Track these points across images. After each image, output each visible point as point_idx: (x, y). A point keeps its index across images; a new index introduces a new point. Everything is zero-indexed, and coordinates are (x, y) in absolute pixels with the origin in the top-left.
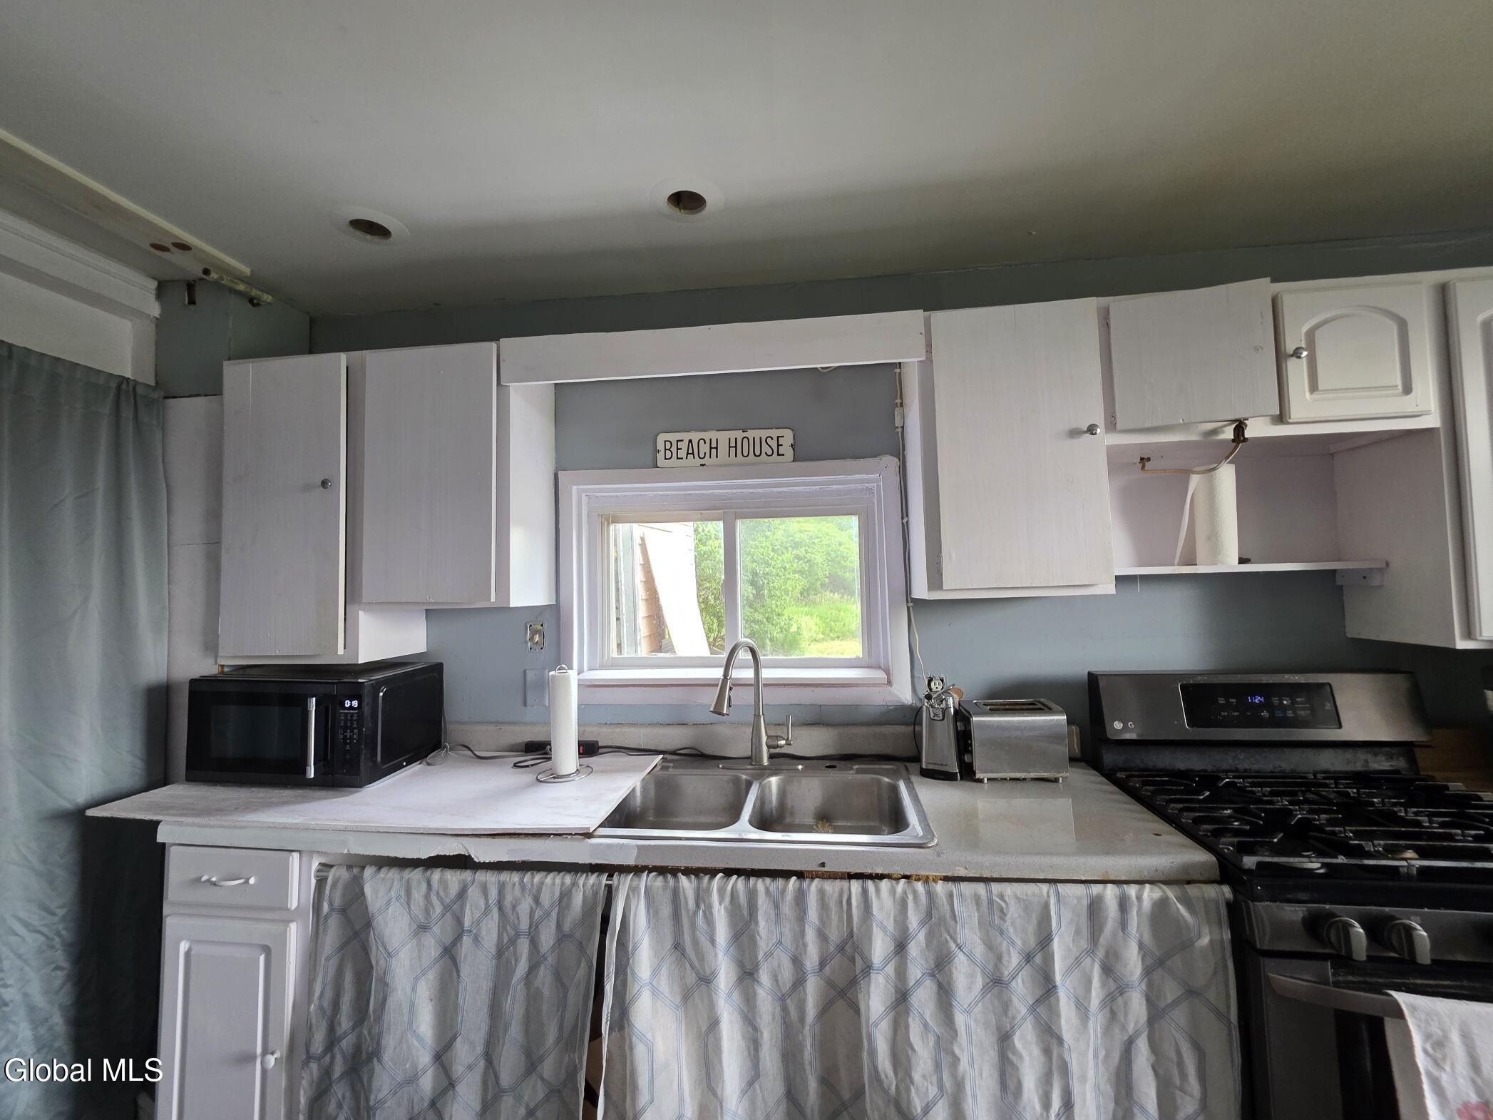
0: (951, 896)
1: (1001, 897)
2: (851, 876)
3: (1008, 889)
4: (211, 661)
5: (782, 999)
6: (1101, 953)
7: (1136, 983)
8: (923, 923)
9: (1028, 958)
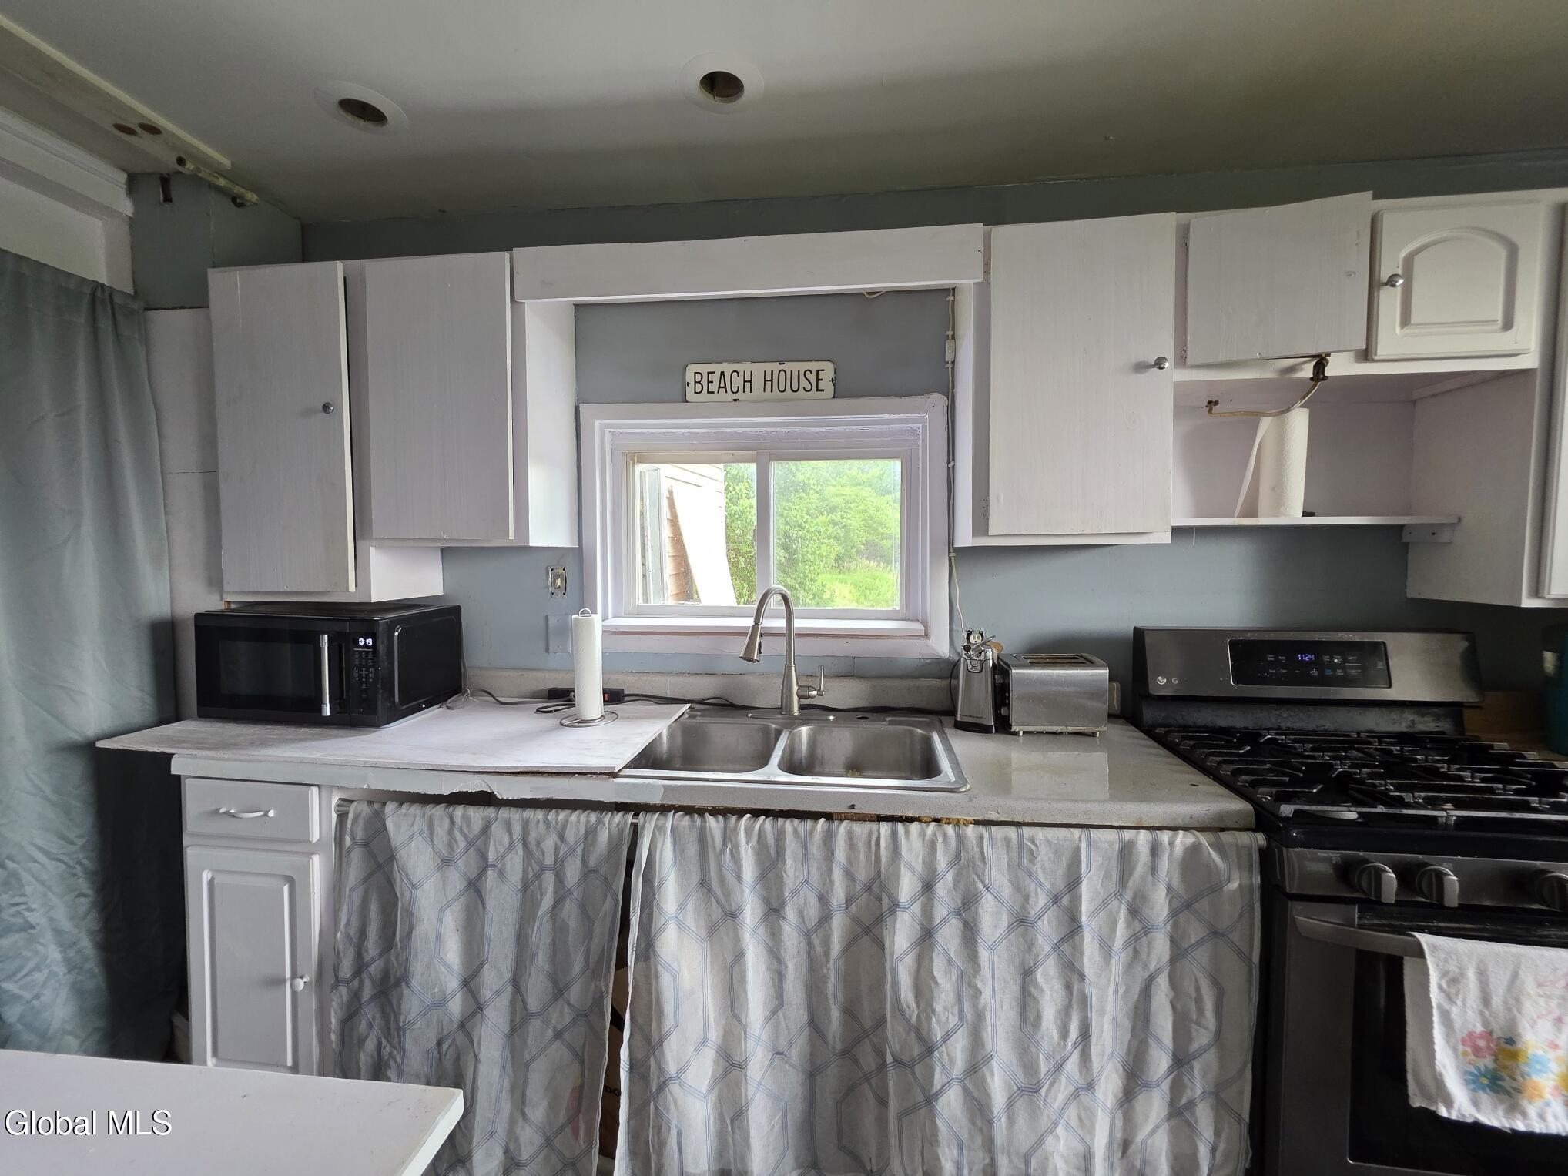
0: (981, 838)
1: (1032, 841)
2: (880, 819)
3: (1040, 833)
4: (217, 597)
5: (808, 935)
6: (1128, 896)
7: (1162, 924)
8: (951, 865)
9: (1056, 899)
